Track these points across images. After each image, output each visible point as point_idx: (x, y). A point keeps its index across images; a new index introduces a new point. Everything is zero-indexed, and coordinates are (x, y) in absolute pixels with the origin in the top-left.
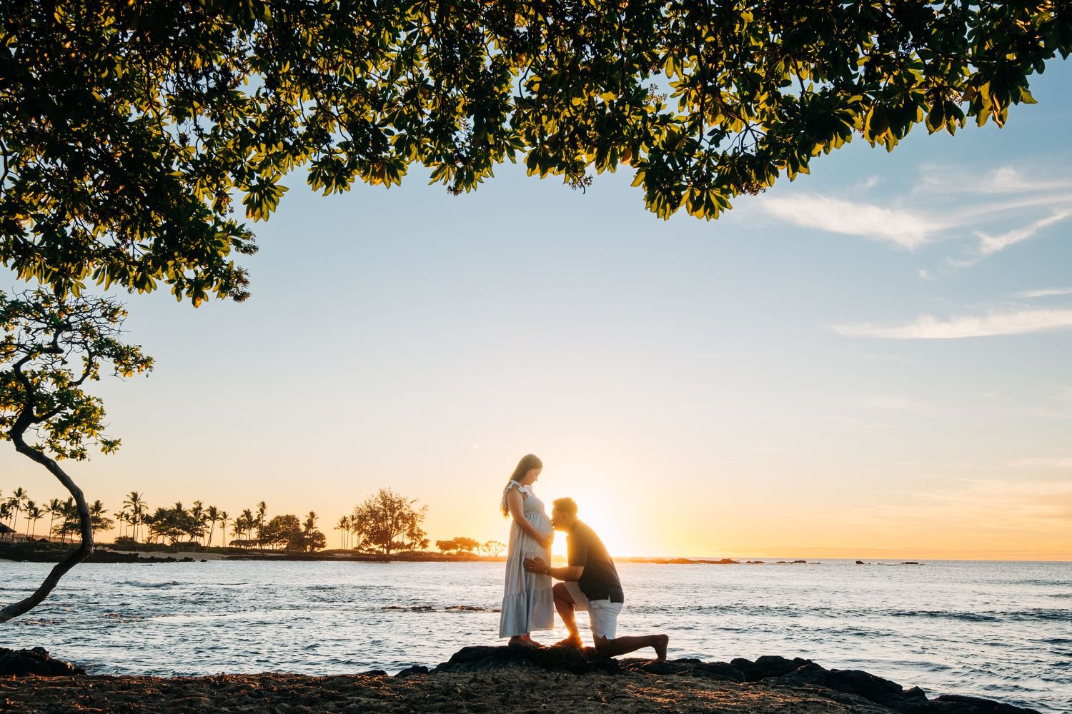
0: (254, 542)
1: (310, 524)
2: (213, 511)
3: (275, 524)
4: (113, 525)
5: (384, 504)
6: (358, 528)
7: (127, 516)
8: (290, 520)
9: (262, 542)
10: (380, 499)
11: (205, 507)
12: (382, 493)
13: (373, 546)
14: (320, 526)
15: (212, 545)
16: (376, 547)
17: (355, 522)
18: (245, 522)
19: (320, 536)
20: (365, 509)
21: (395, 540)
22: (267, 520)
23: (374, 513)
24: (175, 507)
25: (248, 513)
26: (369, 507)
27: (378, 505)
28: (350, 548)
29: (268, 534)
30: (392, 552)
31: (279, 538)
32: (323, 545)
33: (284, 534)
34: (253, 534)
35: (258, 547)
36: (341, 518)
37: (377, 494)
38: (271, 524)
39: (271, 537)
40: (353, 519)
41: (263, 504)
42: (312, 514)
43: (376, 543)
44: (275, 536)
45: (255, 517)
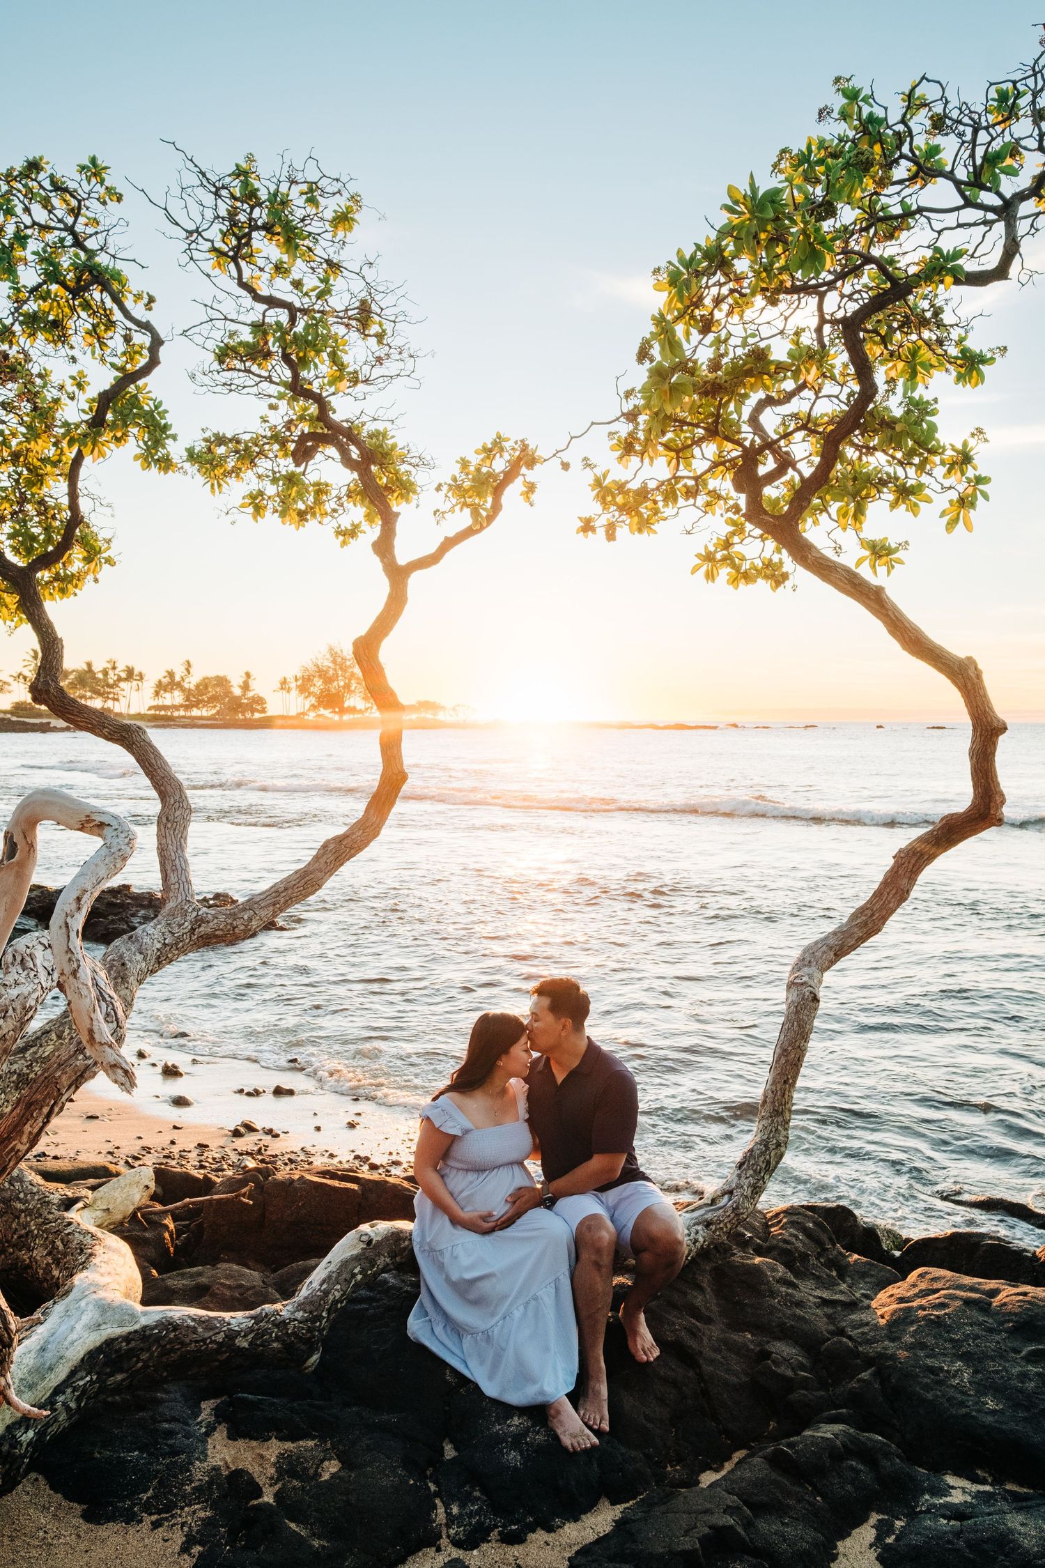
0: (176, 708)
1: (246, 687)
2: (130, 673)
3: (204, 685)
4: (10, 688)
5: (334, 662)
6: (303, 689)
7: (25, 678)
8: (222, 682)
9: (187, 708)
10: (328, 656)
11: (121, 666)
12: (331, 649)
13: (322, 711)
14: (257, 689)
15: (132, 712)
16: (326, 713)
17: (299, 683)
18: (169, 684)
19: (259, 701)
20: (312, 668)
21: (346, 705)
22: (192, 682)
23: (322, 673)
24: (85, 668)
25: (171, 674)
26: (316, 665)
27: (327, 663)
28: (293, 713)
29: (195, 697)
30: (346, 717)
31: (208, 702)
32: (263, 711)
33: (214, 699)
34: (177, 698)
35: (182, 713)
36: (280, 678)
37: (325, 650)
38: (197, 686)
39: (199, 702)
40: (296, 680)
41: (188, 662)
42: (248, 675)
43: (325, 708)
44: (202, 701)
45: (177, 678)
